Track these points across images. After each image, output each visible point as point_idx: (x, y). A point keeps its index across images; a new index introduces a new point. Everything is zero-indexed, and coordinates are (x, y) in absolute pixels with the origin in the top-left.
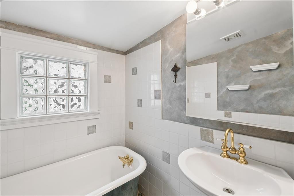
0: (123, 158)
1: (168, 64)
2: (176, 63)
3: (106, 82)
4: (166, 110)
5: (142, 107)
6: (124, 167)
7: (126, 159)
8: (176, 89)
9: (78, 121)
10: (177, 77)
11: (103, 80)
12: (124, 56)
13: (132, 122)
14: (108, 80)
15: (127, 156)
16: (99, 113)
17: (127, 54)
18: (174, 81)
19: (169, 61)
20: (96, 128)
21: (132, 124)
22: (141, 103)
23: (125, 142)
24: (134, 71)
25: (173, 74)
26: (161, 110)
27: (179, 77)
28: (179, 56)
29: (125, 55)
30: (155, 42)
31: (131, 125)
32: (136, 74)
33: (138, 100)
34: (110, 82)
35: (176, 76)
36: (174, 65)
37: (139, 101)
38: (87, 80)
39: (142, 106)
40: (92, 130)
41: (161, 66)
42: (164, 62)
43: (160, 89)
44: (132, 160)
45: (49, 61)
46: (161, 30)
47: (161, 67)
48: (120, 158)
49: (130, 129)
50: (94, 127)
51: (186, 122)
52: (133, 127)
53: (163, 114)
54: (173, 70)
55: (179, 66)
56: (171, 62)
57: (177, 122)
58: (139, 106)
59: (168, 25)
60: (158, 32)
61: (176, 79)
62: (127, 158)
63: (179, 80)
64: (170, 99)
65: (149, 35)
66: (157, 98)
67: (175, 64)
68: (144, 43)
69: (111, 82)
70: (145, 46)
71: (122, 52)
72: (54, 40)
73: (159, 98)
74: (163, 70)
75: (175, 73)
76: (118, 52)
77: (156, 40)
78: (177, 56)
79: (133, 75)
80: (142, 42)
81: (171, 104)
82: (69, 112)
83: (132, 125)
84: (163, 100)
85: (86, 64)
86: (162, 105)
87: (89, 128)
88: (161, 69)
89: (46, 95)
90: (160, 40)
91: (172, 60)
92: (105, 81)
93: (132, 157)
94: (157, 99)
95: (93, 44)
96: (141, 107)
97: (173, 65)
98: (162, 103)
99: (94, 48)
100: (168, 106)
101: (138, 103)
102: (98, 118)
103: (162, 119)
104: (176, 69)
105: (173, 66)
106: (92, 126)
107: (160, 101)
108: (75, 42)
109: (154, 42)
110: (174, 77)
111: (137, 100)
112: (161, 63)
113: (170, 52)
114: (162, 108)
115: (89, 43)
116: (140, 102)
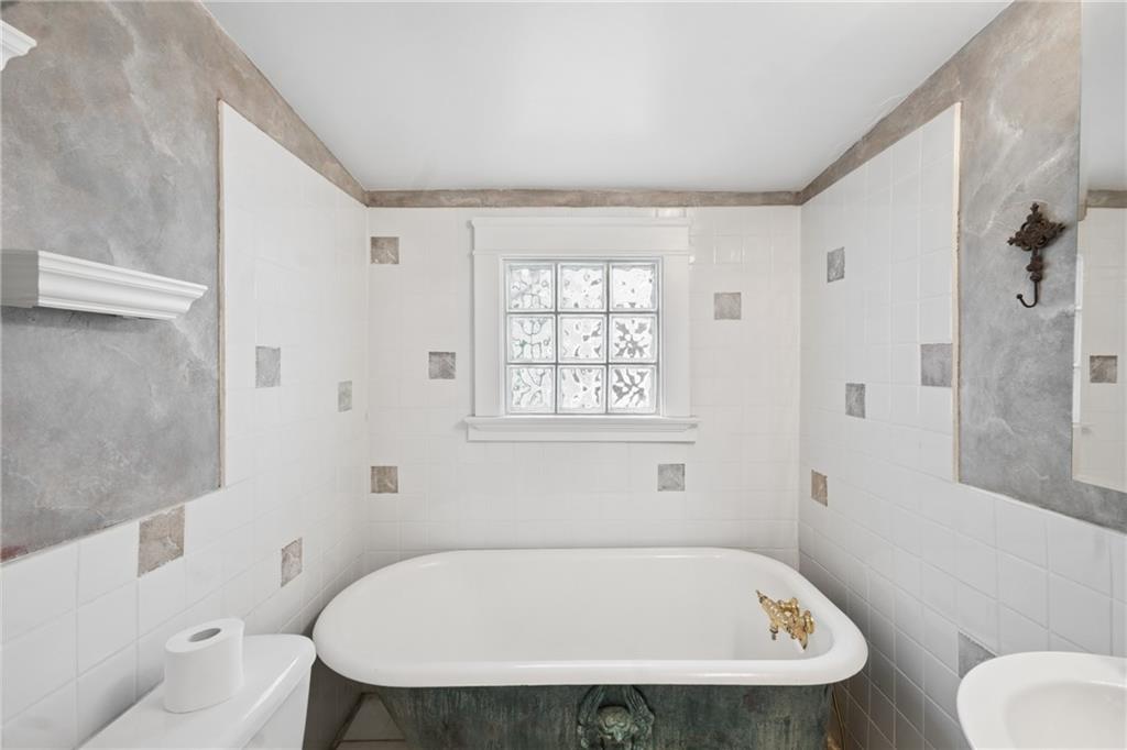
0: (773, 603)
1: (994, 214)
2: (1039, 201)
3: (720, 315)
4: (980, 440)
5: (864, 417)
6: (774, 638)
7: (788, 614)
8: (1039, 337)
9: (632, 445)
10: (1047, 271)
11: (711, 309)
12: (795, 211)
13: (825, 477)
14: (728, 307)
15: (790, 603)
16: (694, 426)
17: (808, 200)
18: (1020, 297)
19: (1003, 198)
20: (684, 474)
21: (825, 482)
22: (861, 400)
23: (800, 550)
24: (835, 267)
25: (1026, 257)
26: (949, 440)
27: (1058, 275)
28: (1060, 163)
29: (801, 204)
30: (931, 117)
31: (819, 487)
32: (842, 277)
33: (850, 386)
34: (735, 315)
35: (1037, 271)
36: (1031, 212)
37: (854, 389)
38: (658, 313)
39: (863, 412)
40: (672, 477)
41: (959, 226)
42: (970, 207)
43: (949, 335)
44: (808, 625)
45: (562, 267)
46: (961, 53)
47: (959, 232)
48: (762, 599)
49: (815, 502)
50: (680, 468)
51: (1100, 515)
52: (826, 495)
53: (965, 457)
54: (1020, 240)
55: (1057, 214)
56: (1010, 199)
57: (1045, 506)
58: (850, 412)
59: (997, 19)
60: (947, 65)
61: (1044, 284)
62: (791, 610)
63: (1056, 290)
64: (1001, 389)
65: (901, 95)
66: (932, 379)
67: (1035, 208)
68: (880, 136)
69: (738, 318)
70: (884, 147)
71: (789, 192)
72: (574, 209)
73: (944, 383)
74: (969, 246)
75: (1030, 254)
76: (771, 198)
77: (932, 111)
78: (1046, 164)
79: (829, 281)
80: (868, 137)
81: (1005, 411)
82: (607, 413)
83: (826, 486)
84: (965, 389)
85: (657, 261)
86: (959, 413)
87: (662, 469)
88: (955, 245)
89: (554, 361)
90: (953, 102)
91: (1020, 189)
92: (716, 315)
93: (808, 613)
94: (933, 384)
95: (678, 193)
96: (858, 416)
97: (1023, 214)
98: (959, 407)
99: (680, 205)
100: (994, 420)
101: (847, 398)
102: (693, 443)
103: (960, 481)
104: (1038, 235)
105: (1025, 221)
106: (672, 465)
107: (946, 395)
108: (622, 199)
109: (926, 121)
110: (1025, 275)
111: (844, 387)
112: (959, 213)
113: (1006, 150)
114: (960, 428)
115: (665, 192)
116: (857, 392)
